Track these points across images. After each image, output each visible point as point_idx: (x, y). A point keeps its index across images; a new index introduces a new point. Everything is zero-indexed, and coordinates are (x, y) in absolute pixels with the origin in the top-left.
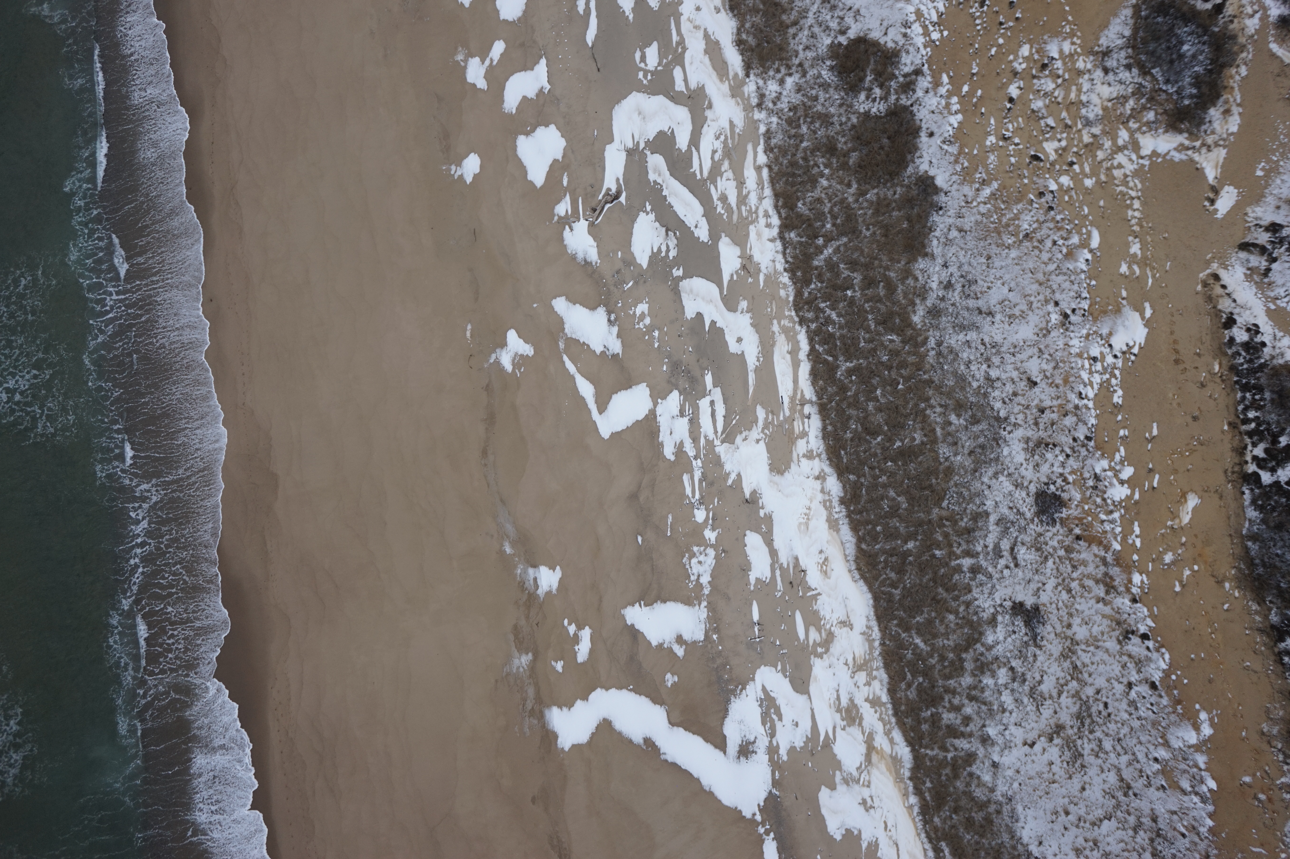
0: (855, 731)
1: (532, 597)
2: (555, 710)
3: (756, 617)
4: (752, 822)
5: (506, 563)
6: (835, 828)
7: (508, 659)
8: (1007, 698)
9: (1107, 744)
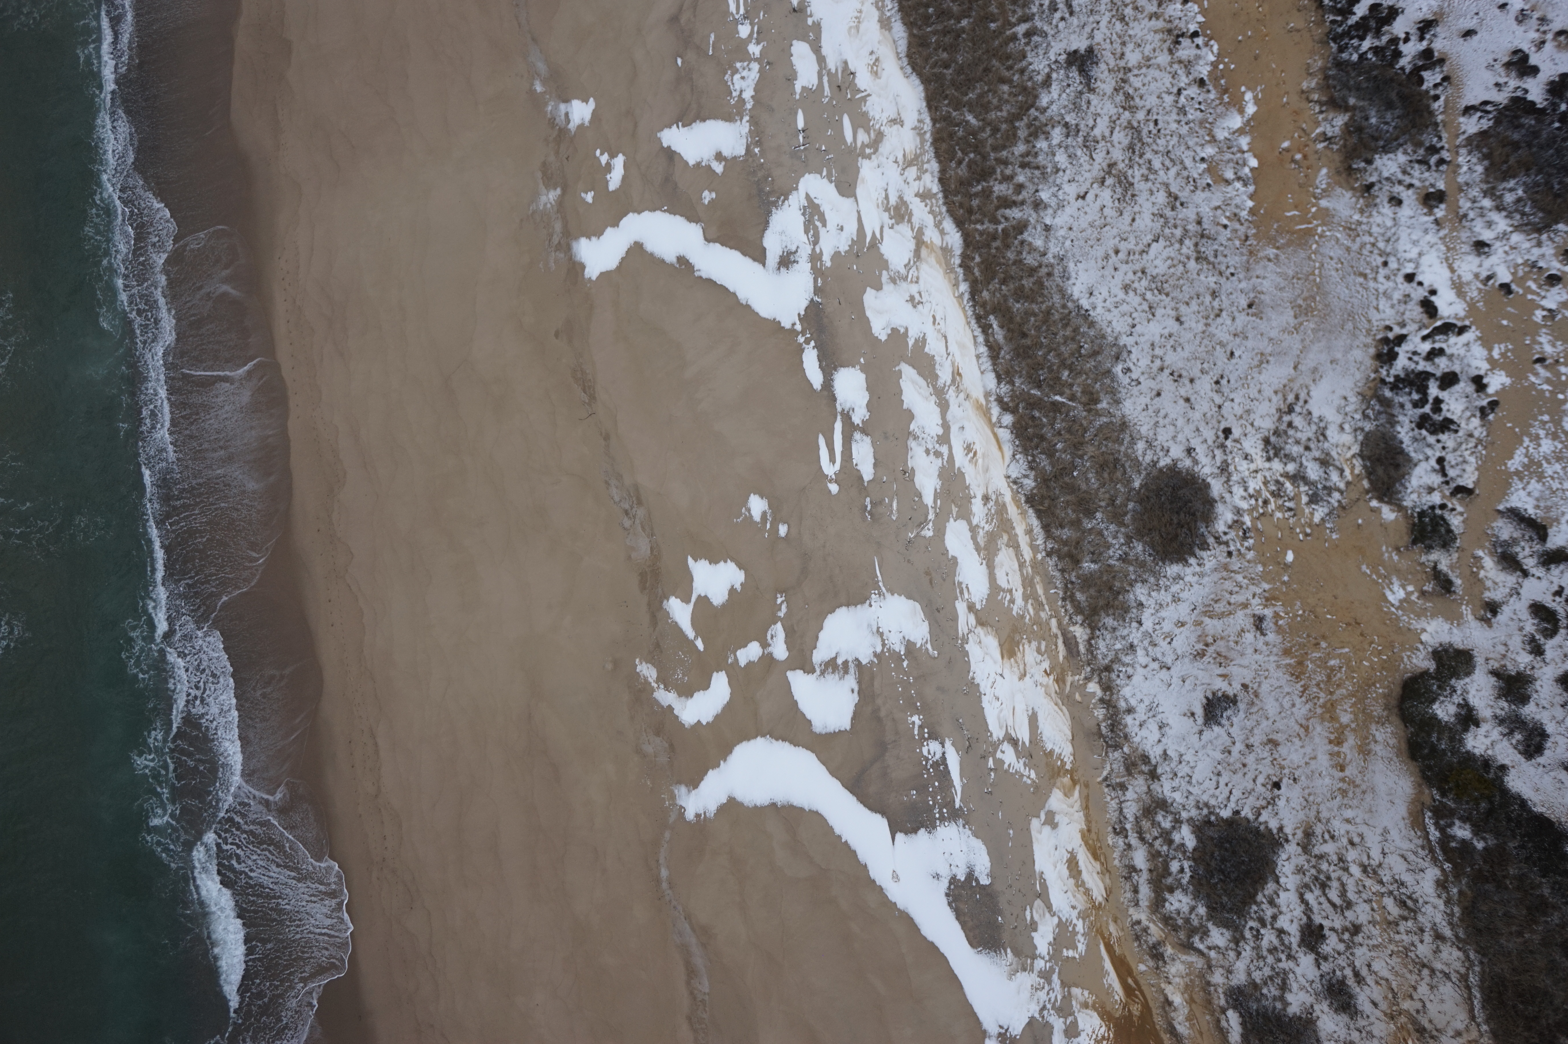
0: (904, 229)
1: (563, 132)
2: (583, 241)
3: (801, 124)
4: (793, 332)
5: (536, 102)
6: (879, 329)
7: (536, 195)
8: (1061, 158)
9: (1157, 164)
